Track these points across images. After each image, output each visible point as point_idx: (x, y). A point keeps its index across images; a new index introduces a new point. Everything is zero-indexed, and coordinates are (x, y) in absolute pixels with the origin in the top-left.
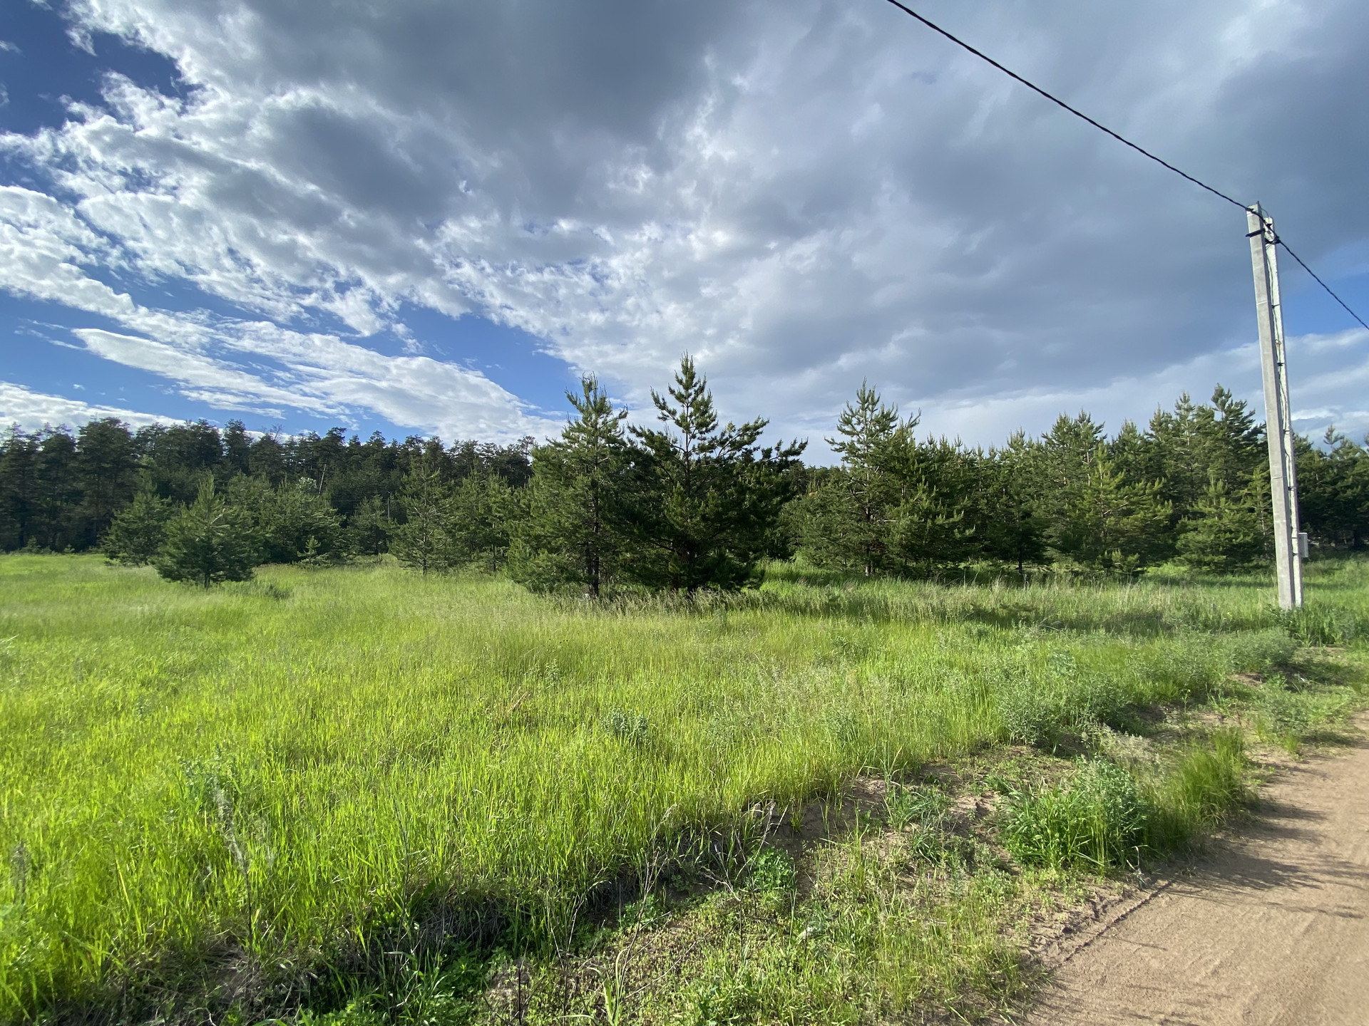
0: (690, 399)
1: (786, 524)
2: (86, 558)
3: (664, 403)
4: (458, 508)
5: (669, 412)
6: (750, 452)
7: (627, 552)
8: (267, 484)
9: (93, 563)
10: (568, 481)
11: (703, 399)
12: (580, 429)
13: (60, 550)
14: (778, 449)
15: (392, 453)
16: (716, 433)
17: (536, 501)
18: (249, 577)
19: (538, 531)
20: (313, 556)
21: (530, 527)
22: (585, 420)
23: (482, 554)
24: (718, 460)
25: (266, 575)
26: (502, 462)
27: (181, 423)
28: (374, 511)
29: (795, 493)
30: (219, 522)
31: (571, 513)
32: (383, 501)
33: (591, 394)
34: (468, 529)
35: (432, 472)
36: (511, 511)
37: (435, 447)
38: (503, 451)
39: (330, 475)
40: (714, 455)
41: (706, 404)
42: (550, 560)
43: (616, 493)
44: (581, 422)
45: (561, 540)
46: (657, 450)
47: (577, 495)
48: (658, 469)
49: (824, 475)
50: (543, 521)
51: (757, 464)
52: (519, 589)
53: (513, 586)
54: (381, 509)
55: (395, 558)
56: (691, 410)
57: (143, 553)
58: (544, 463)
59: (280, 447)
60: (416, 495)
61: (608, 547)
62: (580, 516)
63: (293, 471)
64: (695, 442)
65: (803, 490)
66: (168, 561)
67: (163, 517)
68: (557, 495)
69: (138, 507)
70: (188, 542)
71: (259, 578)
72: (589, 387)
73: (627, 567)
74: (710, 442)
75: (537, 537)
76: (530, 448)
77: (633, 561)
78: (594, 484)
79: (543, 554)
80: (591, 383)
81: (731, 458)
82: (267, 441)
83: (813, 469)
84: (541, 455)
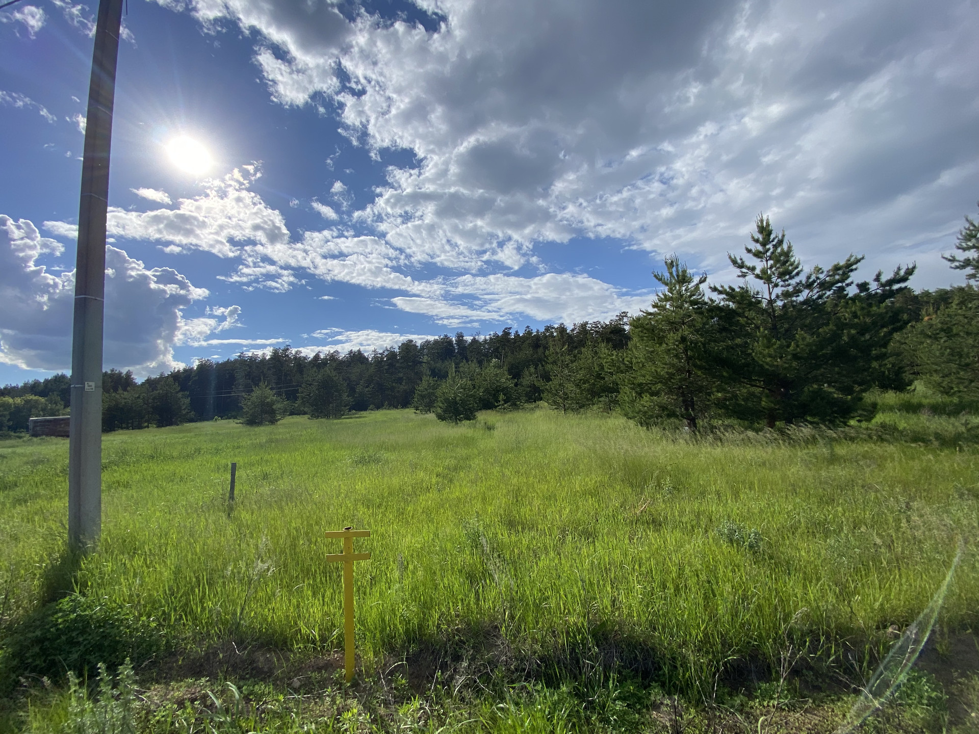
0: (768, 254)
1: (898, 354)
2: (407, 410)
3: (743, 262)
4: (581, 369)
5: (748, 268)
6: (842, 289)
7: (718, 392)
8: (477, 365)
9: (409, 412)
10: (661, 340)
11: (782, 249)
12: (666, 299)
13: (396, 408)
14: (877, 279)
15: (537, 337)
16: (802, 278)
17: (636, 358)
18: (474, 418)
19: (641, 380)
20: (503, 405)
21: (634, 378)
22: (671, 291)
23: (600, 399)
24: (806, 302)
25: (483, 416)
26: (606, 333)
27: (437, 337)
28: (531, 375)
29: (906, 323)
30: (458, 389)
31: (666, 364)
32: (536, 369)
33: (674, 269)
34: (589, 382)
35: (563, 346)
36: (619, 367)
37: (562, 329)
38: (607, 325)
39: (506, 356)
40: (801, 298)
41: (787, 254)
42: (652, 401)
43: (704, 345)
44: (667, 293)
45: (659, 386)
46: (739, 303)
47: (669, 350)
48: (742, 320)
49: (943, 298)
50: (643, 372)
51: (851, 299)
52: (631, 423)
53: (626, 422)
54: (535, 374)
55: (546, 404)
56: (771, 262)
57: (428, 406)
58: (640, 329)
59: (480, 343)
60: (555, 363)
61: (700, 389)
62: (673, 365)
63: (488, 356)
64: (778, 291)
65: (918, 318)
66: (439, 410)
67: (435, 388)
68: (652, 352)
69: (424, 384)
70: (447, 400)
71: (479, 418)
72: (671, 265)
73: (720, 404)
74: (794, 288)
75: (640, 385)
76: (625, 320)
77: (725, 399)
78: (683, 339)
79: (646, 397)
80: (672, 262)
81: (820, 297)
82: (474, 341)
83: (927, 294)
84: (637, 323)
